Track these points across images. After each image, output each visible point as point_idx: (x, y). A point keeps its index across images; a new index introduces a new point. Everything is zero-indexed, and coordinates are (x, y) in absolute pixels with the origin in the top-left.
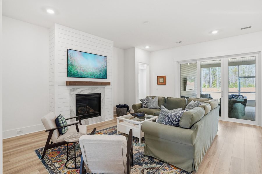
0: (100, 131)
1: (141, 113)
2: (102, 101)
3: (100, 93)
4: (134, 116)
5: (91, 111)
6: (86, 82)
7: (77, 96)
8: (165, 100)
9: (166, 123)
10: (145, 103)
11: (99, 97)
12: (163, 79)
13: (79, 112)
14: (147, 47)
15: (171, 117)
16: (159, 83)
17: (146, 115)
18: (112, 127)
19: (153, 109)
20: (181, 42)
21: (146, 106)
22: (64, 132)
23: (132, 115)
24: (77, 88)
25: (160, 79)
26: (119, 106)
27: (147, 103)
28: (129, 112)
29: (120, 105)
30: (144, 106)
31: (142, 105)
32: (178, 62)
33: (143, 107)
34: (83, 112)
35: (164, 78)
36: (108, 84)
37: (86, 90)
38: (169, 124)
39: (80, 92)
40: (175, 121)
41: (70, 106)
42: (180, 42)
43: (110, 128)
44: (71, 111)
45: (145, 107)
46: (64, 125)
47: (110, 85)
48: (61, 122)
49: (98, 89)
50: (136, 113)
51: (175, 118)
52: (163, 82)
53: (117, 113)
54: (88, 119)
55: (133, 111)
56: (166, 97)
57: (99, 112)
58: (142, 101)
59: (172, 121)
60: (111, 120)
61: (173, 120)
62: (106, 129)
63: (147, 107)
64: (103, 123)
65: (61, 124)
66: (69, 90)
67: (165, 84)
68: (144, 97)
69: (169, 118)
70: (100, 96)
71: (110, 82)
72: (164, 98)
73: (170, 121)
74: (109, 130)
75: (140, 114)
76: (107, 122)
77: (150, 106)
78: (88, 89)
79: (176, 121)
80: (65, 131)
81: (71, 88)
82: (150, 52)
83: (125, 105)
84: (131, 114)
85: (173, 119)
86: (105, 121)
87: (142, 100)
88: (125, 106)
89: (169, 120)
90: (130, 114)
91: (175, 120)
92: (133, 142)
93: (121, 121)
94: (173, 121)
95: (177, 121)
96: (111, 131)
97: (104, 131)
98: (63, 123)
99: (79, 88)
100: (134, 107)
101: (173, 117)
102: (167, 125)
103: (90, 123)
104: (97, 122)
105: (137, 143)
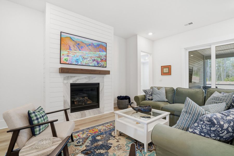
0: (95, 126)
1: (146, 107)
2: (101, 91)
3: (99, 83)
4: (138, 110)
5: (89, 102)
6: (82, 70)
7: (72, 85)
8: (174, 91)
9: (201, 132)
10: (149, 94)
11: (98, 88)
12: (167, 69)
13: (75, 103)
14: (150, 34)
15: (218, 122)
16: (163, 74)
17: (153, 110)
18: (111, 122)
19: (159, 101)
20: (192, 23)
21: (150, 98)
22: (38, 133)
23: (135, 110)
24: (71, 77)
25: (165, 69)
26: (120, 98)
27: (151, 95)
28: (130, 105)
29: (121, 96)
30: (149, 98)
31: (145, 97)
32: (186, 49)
33: (147, 99)
34: (79, 104)
35: (169, 67)
36: (108, 73)
37: (83, 78)
38: (210, 135)
39: (76, 81)
40: (226, 132)
41: (64, 97)
42: (190, 24)
43: (107, 123)
44: (65, 102)
45: (149, 100)
46: (38, 122)
47: (110, 74)
48: (35, 118)
49: (96, 79)
50: (140, 106)
51: (226, 126)
52: (168, 72)
53: (117, 105)
54: (85, 111)
55: (135, 105)
56: (175, 88)
57: (97, 104)
58: (145, 93)
59: (219, 132)
60: (111, 113)
61: (222, 129)
62: (103, 124)
63: (152, 100)
64: (101, 116)
65: (34, 120)
66: (63, 79)
67: (170, 74)
68: (148, 88)
69: (213, 124)
70: (99, 86)
71: (110, 71)
72: (172, 89)
73: (214, 131)
74: (106, 125)
75: (144, 108)
76: (106, 115)
77: (155, 98)
78: (85, 78)
79: (228, 132)
80: (40, 130)
81: (65, 76)
82: (152, 41)
83: (126, 96)
84: (133, 108)
85: (222, 126)
86: (105, 113)
87: (145, 91)
88: (127, 98)
89: (213, 129)
90: (131, 108)
91: (227, 129)
92: (136, 149)
93: (120, 116)
94: (221, 131)
95: (230, 132)
96: (109, 127)
97: (100, 127)
98: (37, 119)
99: (74, 77)
100: (136, 98)
101: (222, 123)
102: (204, 136)
103: (86, 116)
104: (95, 115)
105: (141, 151)
